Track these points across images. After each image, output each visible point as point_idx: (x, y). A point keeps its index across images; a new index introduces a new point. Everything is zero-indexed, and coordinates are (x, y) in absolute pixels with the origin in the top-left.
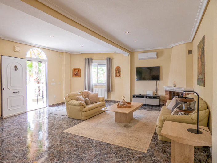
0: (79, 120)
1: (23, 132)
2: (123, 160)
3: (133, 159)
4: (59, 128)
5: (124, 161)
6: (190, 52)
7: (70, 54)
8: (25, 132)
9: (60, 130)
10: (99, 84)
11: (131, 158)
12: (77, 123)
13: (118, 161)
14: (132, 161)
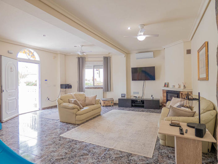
0: (73, 124)
1: (9, 139)
2: (98, 161)
3: (109, 160)
4: (51, 133)
5: (100, 162)
6: (189, 52)
7: (65, 55)
8: (12, 139)
9: (52, 135)
10: (95, 86)
11: (107, 159)
12: (71, 127)
13: (93, 163)
14: (108, 161)
